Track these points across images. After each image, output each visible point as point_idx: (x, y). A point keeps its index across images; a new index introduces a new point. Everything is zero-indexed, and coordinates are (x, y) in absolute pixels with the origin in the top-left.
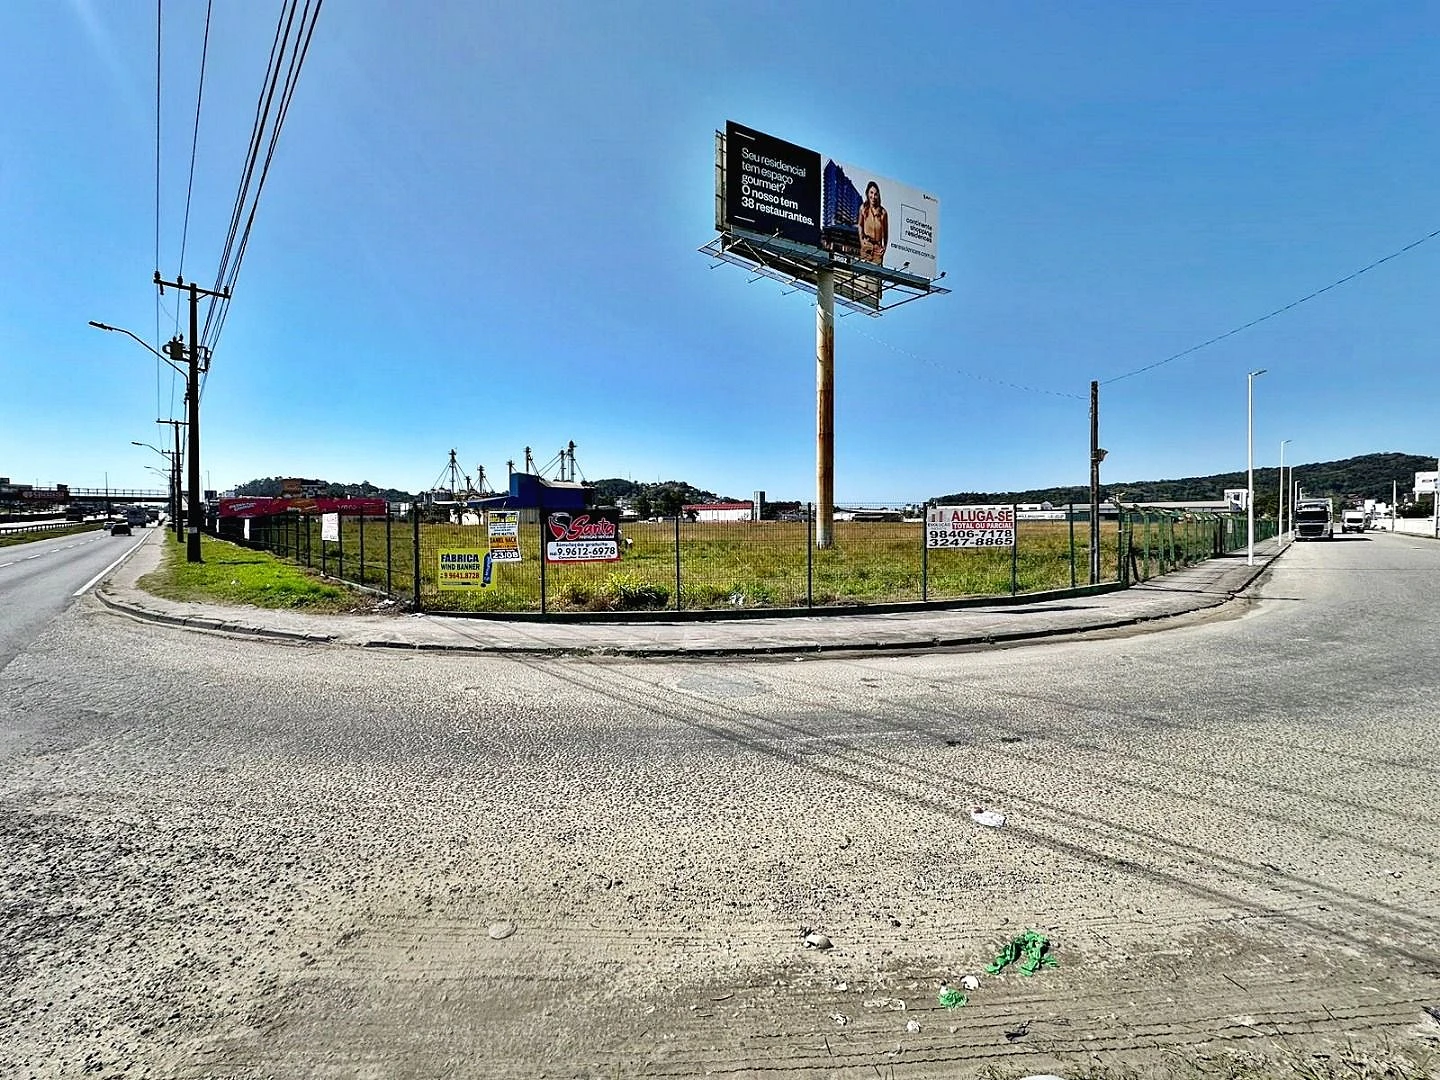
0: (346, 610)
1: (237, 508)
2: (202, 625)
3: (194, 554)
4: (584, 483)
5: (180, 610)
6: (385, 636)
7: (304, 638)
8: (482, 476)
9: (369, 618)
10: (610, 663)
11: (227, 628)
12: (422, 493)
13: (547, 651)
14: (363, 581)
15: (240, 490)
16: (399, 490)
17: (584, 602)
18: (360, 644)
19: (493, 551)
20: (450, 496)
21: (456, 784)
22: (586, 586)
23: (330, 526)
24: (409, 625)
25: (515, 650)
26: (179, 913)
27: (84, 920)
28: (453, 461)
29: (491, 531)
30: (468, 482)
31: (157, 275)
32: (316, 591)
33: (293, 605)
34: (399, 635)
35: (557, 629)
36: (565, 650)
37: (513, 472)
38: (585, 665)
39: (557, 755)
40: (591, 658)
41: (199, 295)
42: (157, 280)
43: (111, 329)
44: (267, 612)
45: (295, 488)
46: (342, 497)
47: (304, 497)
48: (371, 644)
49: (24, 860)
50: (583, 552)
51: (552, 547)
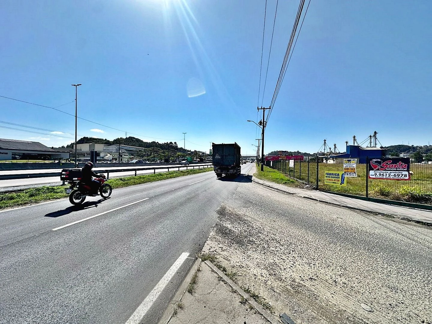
0: (297, 186)
1: (269, 158)
2: (266, 186)
3: (262, 170)
4: (382, 147)
5: (261, 182)
6: (308, 196)
7: (287, 192)
8: (335, 147)
9: (303, 190)
10: (405, 224)
11: (270, 187)
12: (314, 153)
13: (370, 212)
14: (300, 179)
15: (269, 154)
16: (307, 153)
17: (387, 196)
18: (301, 197)
19: (345, 173)
20: (324, 154)
21: (339, 248)
22: (388, 189)
23: (292, 163)
24: (315, 194)
25: (355, 209)
26: (271, 251)
27: (256, 244)
28: (325, 143)
29: (344, 166)
30: (330, 149)
31: (258, 107)
32: (289, 180)
33: (284, 183)
34: (312, 196)
35: (374, 204)
36: (379, 213)
37: (348, 145)
38: (391, 222)
39: (381, 253)
40: (393, 219)
41: (265, 110)
42: (258, 109)
43: (250, 121)
44: (278, 185)
45: (281, 153)
46: (292, 155)
47: (283, 155)
48: (304, 197)
49: (245, 227)
50: (388, 175)
51: (372, 172)
